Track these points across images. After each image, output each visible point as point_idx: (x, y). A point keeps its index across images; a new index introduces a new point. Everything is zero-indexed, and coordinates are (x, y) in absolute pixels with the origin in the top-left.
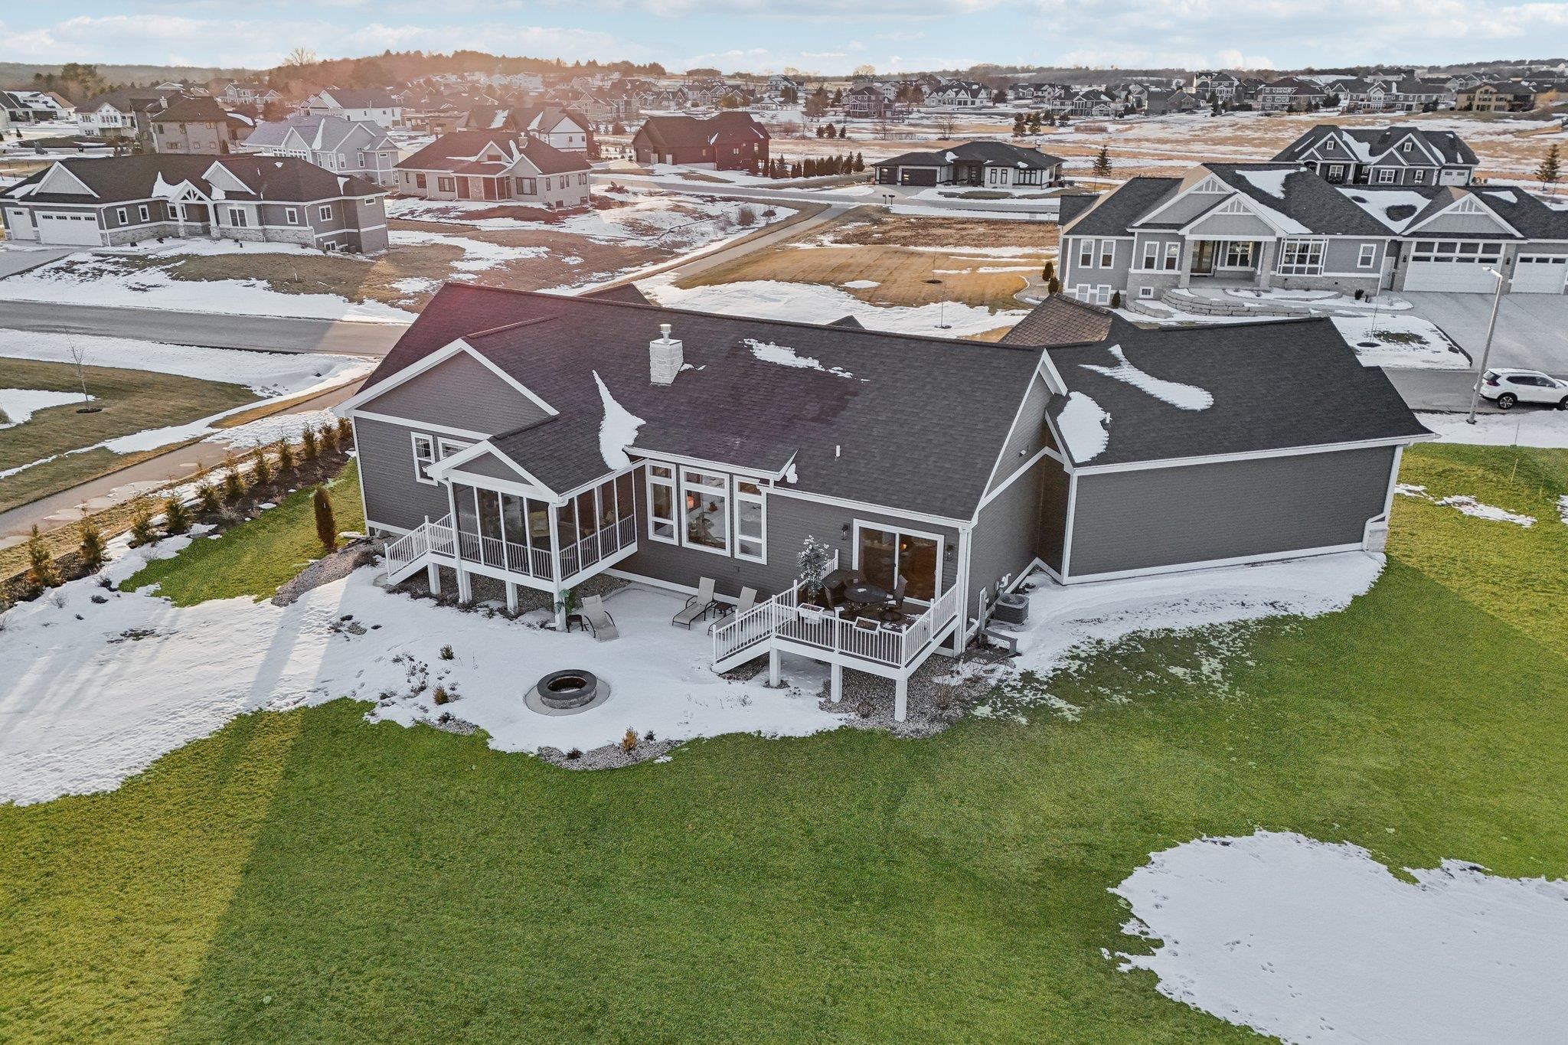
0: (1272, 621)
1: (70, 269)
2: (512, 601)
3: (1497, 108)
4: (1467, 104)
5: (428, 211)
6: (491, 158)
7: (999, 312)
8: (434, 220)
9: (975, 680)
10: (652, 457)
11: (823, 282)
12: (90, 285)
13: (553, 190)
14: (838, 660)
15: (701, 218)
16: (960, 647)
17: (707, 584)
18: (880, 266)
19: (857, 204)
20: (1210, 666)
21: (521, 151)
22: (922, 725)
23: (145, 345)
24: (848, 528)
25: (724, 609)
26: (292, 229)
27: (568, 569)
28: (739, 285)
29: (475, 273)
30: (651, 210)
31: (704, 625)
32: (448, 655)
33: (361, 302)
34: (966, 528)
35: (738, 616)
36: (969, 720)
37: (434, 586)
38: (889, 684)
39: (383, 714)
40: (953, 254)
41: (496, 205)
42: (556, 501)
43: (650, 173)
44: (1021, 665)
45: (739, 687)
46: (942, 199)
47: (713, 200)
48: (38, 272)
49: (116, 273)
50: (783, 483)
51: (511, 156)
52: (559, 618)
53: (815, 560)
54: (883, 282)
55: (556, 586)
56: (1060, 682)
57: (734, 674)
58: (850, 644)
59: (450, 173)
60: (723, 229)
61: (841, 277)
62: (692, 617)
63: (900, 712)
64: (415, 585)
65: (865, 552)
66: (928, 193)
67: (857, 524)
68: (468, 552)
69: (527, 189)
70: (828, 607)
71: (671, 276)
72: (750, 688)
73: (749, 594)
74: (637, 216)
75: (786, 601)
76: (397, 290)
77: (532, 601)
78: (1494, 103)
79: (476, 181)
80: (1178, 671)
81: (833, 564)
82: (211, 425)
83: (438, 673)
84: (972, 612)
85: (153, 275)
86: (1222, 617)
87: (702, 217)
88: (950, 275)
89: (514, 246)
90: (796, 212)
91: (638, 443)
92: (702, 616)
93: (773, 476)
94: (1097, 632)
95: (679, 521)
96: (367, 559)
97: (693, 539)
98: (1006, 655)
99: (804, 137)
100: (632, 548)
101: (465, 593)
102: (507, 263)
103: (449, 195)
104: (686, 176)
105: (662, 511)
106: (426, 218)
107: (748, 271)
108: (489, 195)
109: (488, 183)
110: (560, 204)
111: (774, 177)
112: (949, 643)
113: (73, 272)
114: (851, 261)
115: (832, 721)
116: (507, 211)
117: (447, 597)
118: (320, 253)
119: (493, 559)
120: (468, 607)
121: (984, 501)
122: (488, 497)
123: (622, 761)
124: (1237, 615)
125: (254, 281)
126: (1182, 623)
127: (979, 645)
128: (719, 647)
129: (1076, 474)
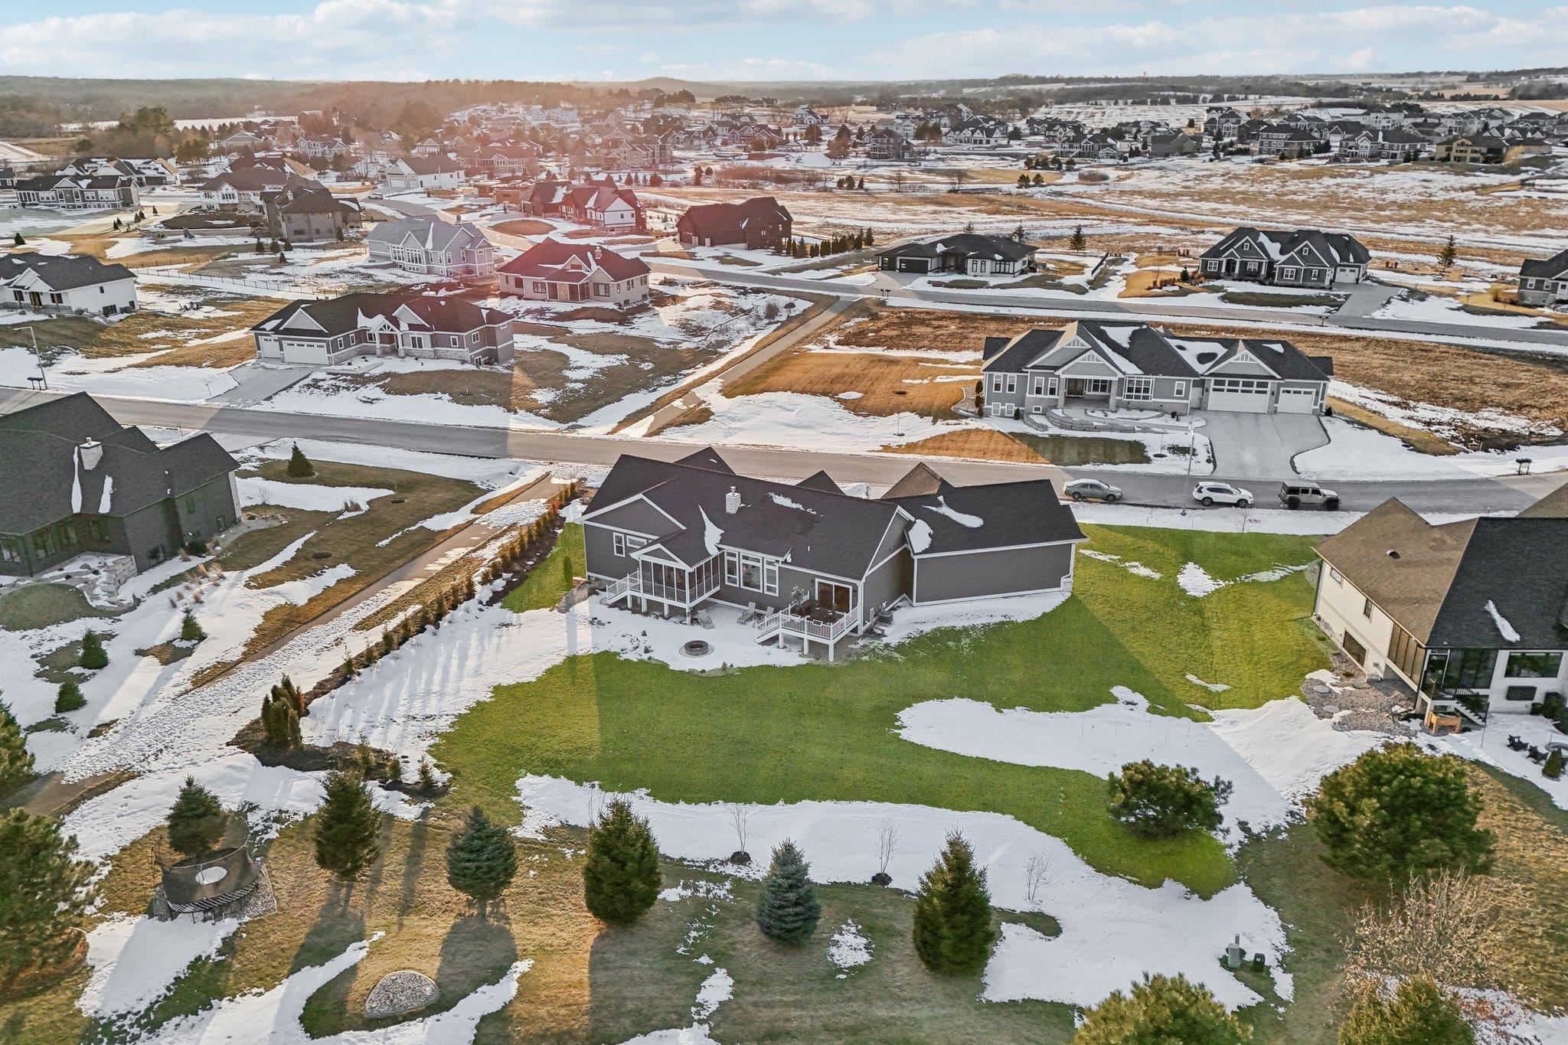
0: (1003, 623)
1: (315, 385)
2: (666, 611)
3: (1473, 160)
4: (1444, 155)
5: (528, 312)
6: (573, 267)
7: (939, 422)
8: (534, 321)
9: (864, 646)
10: (728, 549)
11: (825, 394)
12: (333, 399)
13: (623, 292)
14: (806, 637)
15: (736, 314)
16: (860, 632)
17: (752, 605)
18: (865, 376)
19: (861, 296)
20: (965, 641)
21: (598, 262)
22: (839, 663)
23: (400, 451)
24: (813, 582)
25: (760, 616)
26: (453, 350)
27: (692, 599)
28: (766, 396)
29: (582, 381)
30: (697, 309)
31: (751, 623)
32: (644, 634)
33: (516, 412)
34: (860, 584)
35: (766, 619)
36: (859, 661)
37: (629, 605)
38: (827, 647)
39: (624, 657)
40: (922, 360)
41: (578, 306)
42: (688, 569)
43: (692, 256)
44: (885, 640)
45: (766, 648)
46: (931, 289)
47: (745, 292)
48: (296, 387)
49: (348, 389)
50: (785, 562)
51: (589, 265)
52: (688, 619)
53: (798, 596)
54: (866, 393)
55: (687, 606)
56: (900, 648)
57: (763, 643)
58: (811, 630)
59: (541, 279)
60: (754, 324)
61: (837, 387)
62: (745, 619)
63: (831, 658)
64: (621, 604)
65: (821, 592)
66: (921, 283)
67: (817, 580)
68: (647, 590)
69: (602, 293)
70: (803, 616)
71: (717, 383)
72: (772, 648)
73: (770, 609)
74: (688, 315)
75: (786, 613)
76: (535, 400)
77: (675, 612)
78: (1469, 155)
79: (563, 287)
80: (951, 644)
81: (806, 598)
82: (473, 512)
83: (644, 642)
84: (866, 618)
85: (372, 391)
86: (978, 622)
87: (737, 312)
88: (913, 385)
89: (603, 353)
90: (810, 304)
91: (721, 542)
92: (750, 619)
93: (781, 559)
94: (921, 627)
95: (739, 576)
96: (592, 592)
97: (746, 584)
98: (882, 635)
99: (825, 189)
100: (718, 588)
101: (644, 609)
102: (602, 370)
103: (542, 296)
104: (723, 260)
105: (731, 571)
106: (528, 319)
107: (773, 380)
108: (574, 296)
109: (572, 288)
110: (627, 302)
111: (796, 255)
112: (855, 630)
113: (319, 387)
114: (846, 370)
115: (804, 661)
116: (589, 313)
117: (636, 608)
118: (474, 368)
119: (659, 593)
120: (646, 614)
121: (867, 573)
122: (658, 567)
123: (720, 674)
124: (985, 620)
125: (439, 394)
126: (959, 624)
127: (870, 633)
128: (757, 632)
129: (916, 558)
